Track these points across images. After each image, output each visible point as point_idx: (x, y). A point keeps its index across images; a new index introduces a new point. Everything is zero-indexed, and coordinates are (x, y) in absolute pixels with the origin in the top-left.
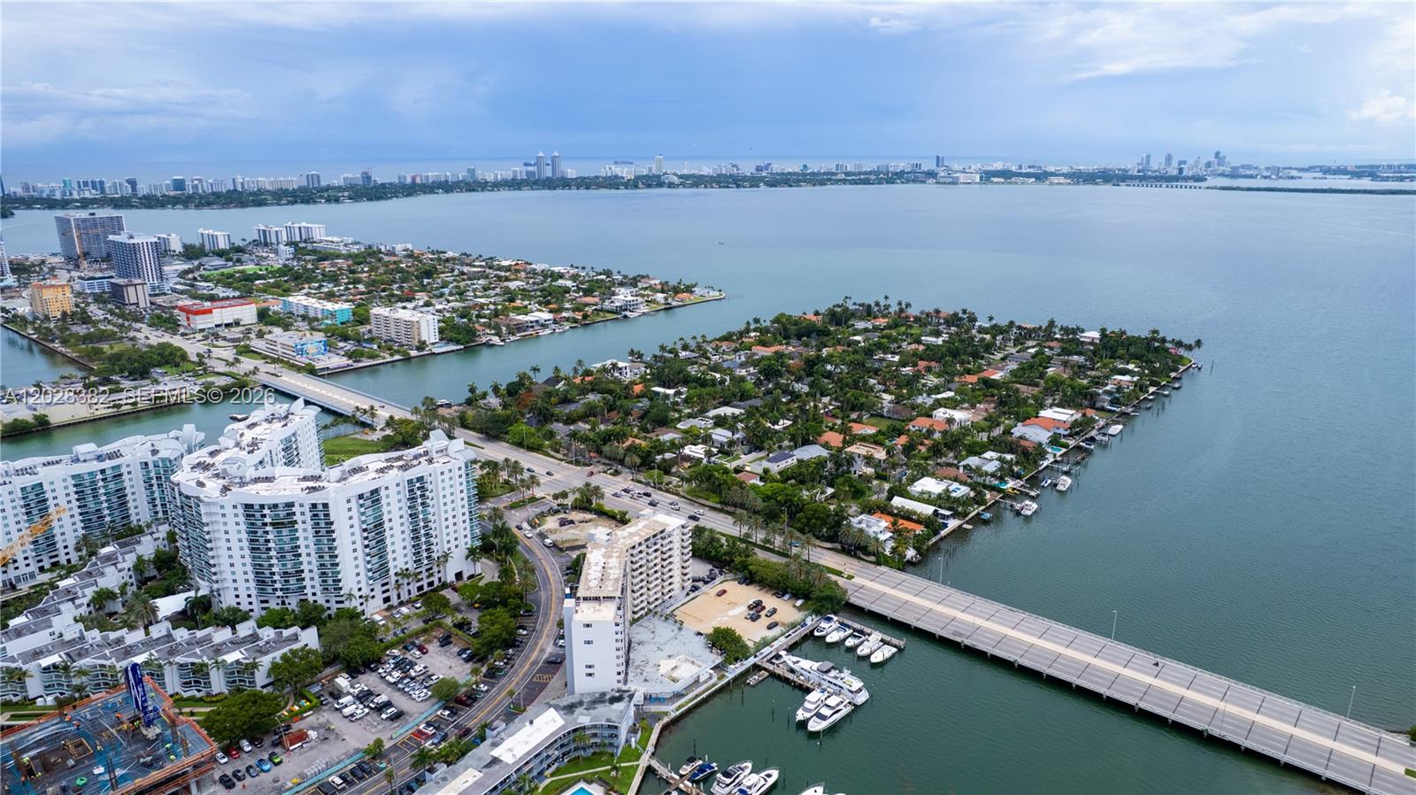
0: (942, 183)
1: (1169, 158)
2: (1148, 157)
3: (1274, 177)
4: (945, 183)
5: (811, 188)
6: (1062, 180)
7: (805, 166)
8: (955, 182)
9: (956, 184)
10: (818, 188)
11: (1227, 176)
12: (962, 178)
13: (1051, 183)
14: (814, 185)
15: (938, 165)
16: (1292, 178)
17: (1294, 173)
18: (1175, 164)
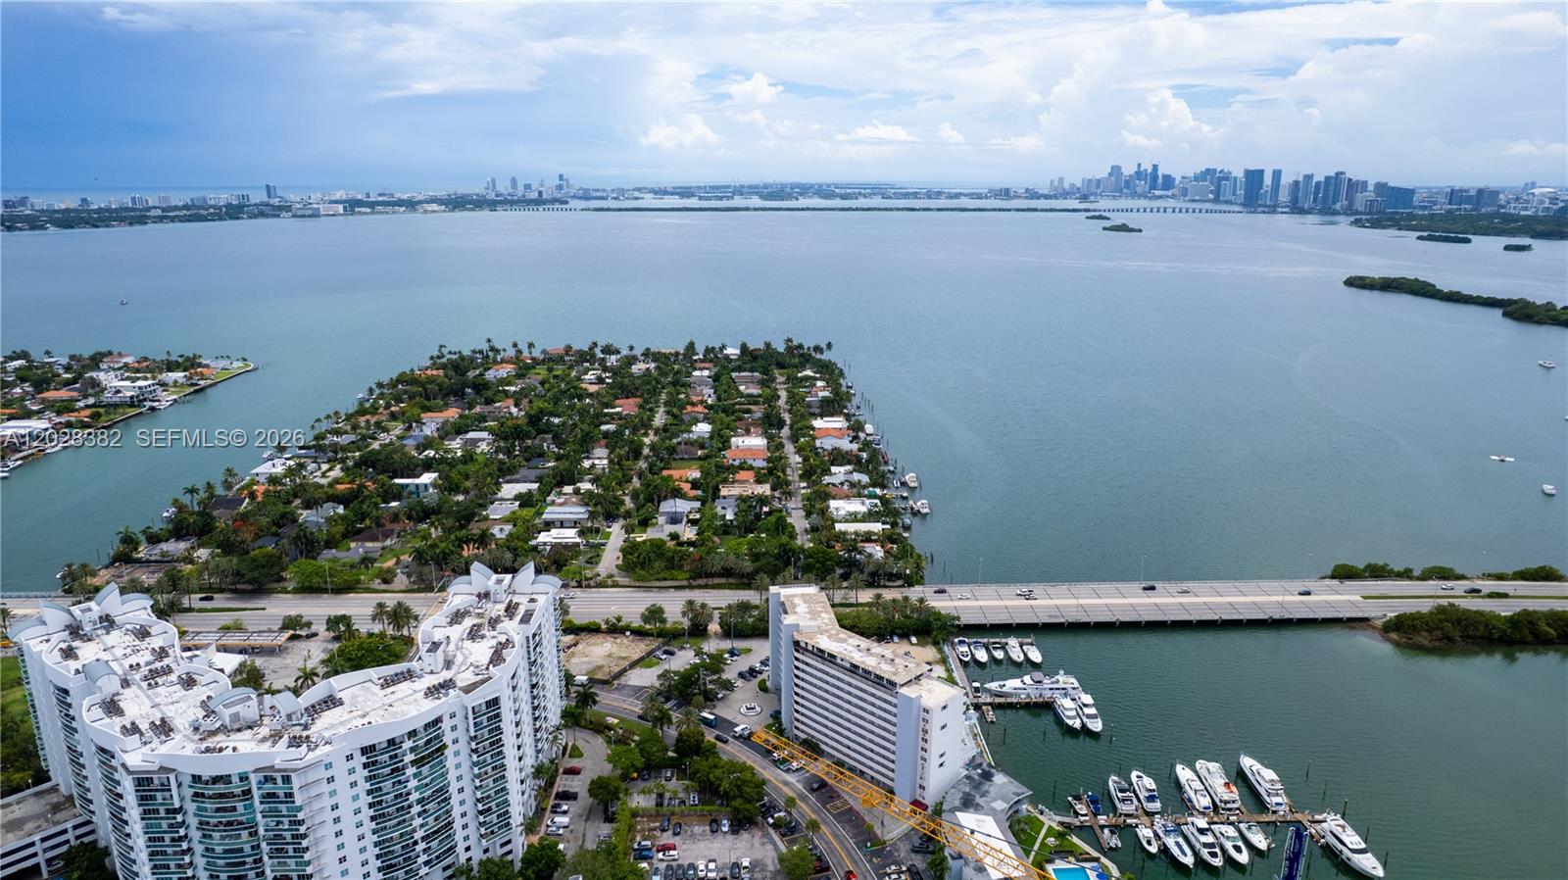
0: (300, 216)
1: (514, 182)
2: (493, 180)
3: (621, 198)
4: (304, 216)
5: (128, 228)
6: (434, 207)
7: (84, 201)
8: (316, 215)
9: (319, 216)
10: (137, 228)
11: (580, 198)
12: (323, 209)
13: (425, 212)
14: (131, 224)
15: (269, 196)
16: (637, 198)
17: (637, 194)
18: (521, 187)
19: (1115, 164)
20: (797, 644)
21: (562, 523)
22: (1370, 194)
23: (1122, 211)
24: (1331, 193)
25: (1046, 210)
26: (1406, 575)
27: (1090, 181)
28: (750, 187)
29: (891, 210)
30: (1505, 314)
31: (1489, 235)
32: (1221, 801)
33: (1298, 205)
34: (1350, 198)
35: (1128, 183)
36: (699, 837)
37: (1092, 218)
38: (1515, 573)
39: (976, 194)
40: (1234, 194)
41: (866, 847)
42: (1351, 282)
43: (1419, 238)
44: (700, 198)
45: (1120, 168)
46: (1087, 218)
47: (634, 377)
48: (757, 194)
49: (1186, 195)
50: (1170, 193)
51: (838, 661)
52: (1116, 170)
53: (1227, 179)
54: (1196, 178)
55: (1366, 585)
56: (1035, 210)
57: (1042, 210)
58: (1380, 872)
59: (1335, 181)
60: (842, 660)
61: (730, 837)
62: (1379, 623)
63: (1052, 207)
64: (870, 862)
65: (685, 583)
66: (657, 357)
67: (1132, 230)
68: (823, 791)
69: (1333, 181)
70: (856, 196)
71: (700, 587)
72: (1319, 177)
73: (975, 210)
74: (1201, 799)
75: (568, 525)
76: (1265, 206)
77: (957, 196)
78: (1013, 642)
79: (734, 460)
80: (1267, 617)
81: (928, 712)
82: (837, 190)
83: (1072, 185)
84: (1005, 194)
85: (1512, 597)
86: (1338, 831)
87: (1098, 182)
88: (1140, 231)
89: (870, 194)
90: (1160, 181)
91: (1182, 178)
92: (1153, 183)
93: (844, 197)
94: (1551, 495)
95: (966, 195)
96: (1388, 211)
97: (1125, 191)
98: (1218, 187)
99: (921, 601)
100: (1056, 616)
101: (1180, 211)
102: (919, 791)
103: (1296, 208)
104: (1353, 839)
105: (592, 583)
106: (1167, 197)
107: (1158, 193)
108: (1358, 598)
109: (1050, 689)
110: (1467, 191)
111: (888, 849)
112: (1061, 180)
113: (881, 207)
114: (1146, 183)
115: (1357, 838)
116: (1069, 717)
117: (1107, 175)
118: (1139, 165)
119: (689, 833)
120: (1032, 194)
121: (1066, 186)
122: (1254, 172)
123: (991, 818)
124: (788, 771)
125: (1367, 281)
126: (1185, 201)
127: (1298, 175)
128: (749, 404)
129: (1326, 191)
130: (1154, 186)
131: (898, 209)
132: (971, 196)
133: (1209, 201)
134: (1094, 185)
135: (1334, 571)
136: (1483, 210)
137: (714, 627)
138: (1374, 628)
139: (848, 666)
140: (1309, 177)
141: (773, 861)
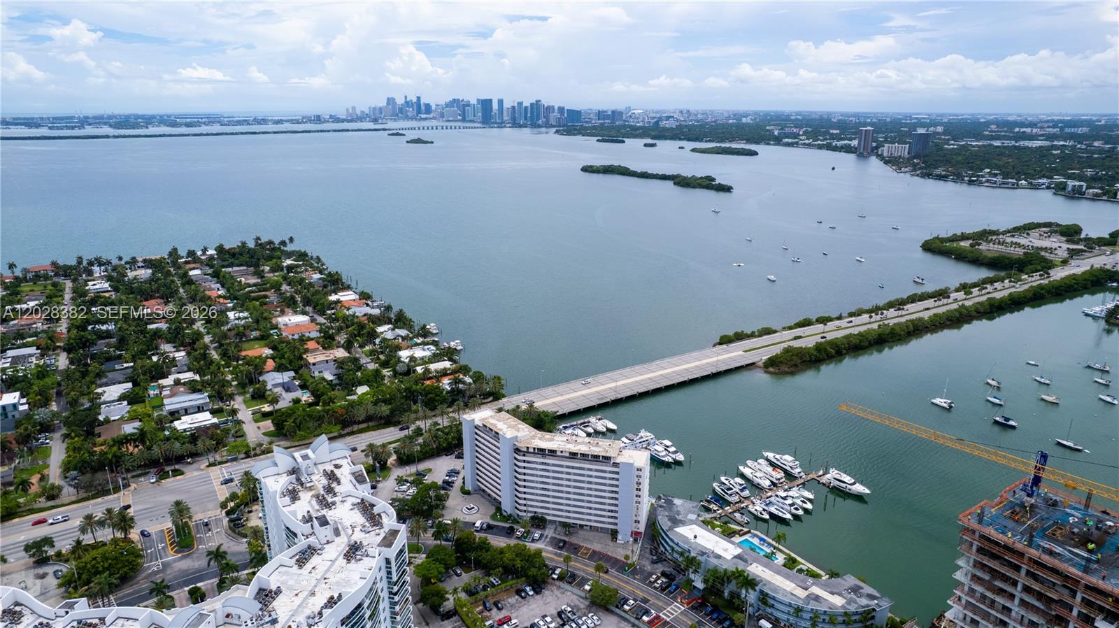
19: (390, 97)
20: (517, 450)
21: (186, 410)
22: (557, 114)
23: (409, 129)
24: (535, 114)
25: (356, 130)
26: (752, 335)
27: (375, 109)
28: (95, 118)
29: (236, 134)
30: (675, 184)
31: (630, 138)
32: (777, 480)
33: (517, 122)
34: (547, 117)
35: (401, 110)
36: (517, 605)
37: (393, 134)
38: (795, 324)
39: (295, 120)
40: (474, 116)
41: (626, 571)
42: (586, 169)
43: (598, 140)
44: (50, 128)
45: (394, 99)
46: (389, 135)
47: (141, 282)
48: (105, 124)
49: (443, 117)
50: (431, 116)
51: (559, 453)
52: (391, 101)
53: (468, 105)
54: (447, 105)
55: (738, 345)
56: (348, 130)
57: (353, 130)
58: (867, 491)
59: (536, 105)
60: (562, 452)
61: (538, 597)
62: (761, 364)
63: (360, 128)
64: (635, 579)
65: (336, 434)
66: (148, 263)
67: (426, 142)
68: (567, 546)
69: (535, 106)
70: (198, 124)
71: (352, 433)
72: (527, 104)
73: (303, 132)
74: (764, 481)
75: (192, 411)
76: (496, 123)
77: (279, 122)
78: (592, 419)
79: (293, 335)
80: (710, 373)
81: (641, 470)
82: (178, 120)
83: (362, 112)
84: (318, 119)
85: (805, 337)
86: (838, 477)
87: (381, 109)
88: (432, 142)
89: (209, 122)
90: (423, 108)
91: (436, 105)
92: (419, 109)
93: (188, 125)
94: (774, 281)
95: (287, 121)
96: (569, 124)
97: (400, 115)
98: (464, 112)
99: (531, 405)
100: (602, 399)
101: (447, 128)
102: (635, 525)
103: (515, 124)
104: (847, 479)
105: (258, 451)
106: (431, 119)
107: (423, 116)
108: (741, 353)
109: (640, 442)
110: (606, 112)
111: (638, 567)
112: (354, 108)
113: (228, 132)
114: (413, 110)
115: (849, 478)
116: (663, 456)
117: (385, 104)
118: (406, 97)
119: (508, 605)
120: (337, 120)
121: (358, 113)
122: (486, 100)
123: (694, 526)
124: (533, 541)
125: (595, 168)
126: (443, 121)
127: (513, 103)
128: (260, 291)
129: (532, 113)
130: (419, 111)
131: (242, 133)
132: (291, 121)
133: (459, 121)
134: (377, 112)
135: (720, 340)
136: (617, 123)
137: (392, 459)
138: (759, 367)
139: (568, 455)
140: (520, 104)
141: (579, 601)
